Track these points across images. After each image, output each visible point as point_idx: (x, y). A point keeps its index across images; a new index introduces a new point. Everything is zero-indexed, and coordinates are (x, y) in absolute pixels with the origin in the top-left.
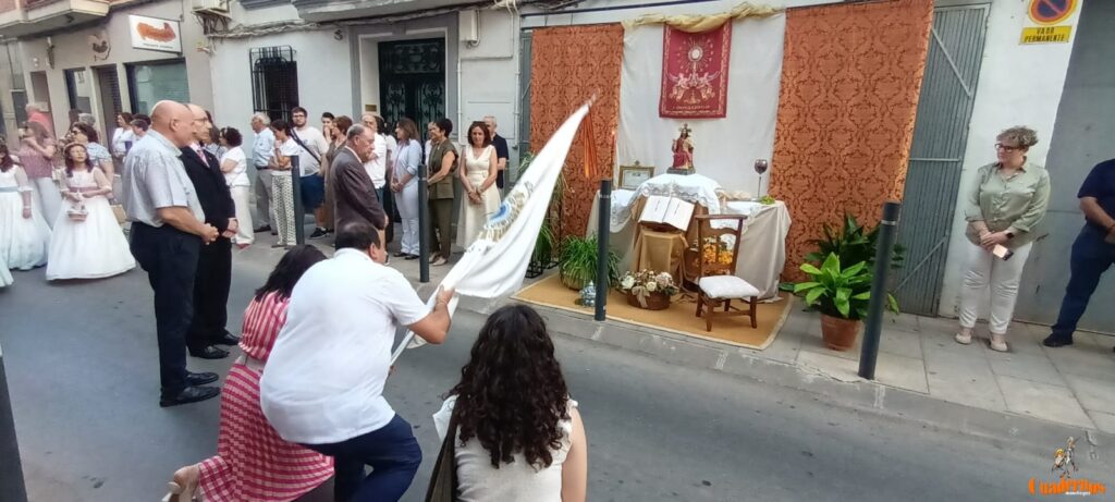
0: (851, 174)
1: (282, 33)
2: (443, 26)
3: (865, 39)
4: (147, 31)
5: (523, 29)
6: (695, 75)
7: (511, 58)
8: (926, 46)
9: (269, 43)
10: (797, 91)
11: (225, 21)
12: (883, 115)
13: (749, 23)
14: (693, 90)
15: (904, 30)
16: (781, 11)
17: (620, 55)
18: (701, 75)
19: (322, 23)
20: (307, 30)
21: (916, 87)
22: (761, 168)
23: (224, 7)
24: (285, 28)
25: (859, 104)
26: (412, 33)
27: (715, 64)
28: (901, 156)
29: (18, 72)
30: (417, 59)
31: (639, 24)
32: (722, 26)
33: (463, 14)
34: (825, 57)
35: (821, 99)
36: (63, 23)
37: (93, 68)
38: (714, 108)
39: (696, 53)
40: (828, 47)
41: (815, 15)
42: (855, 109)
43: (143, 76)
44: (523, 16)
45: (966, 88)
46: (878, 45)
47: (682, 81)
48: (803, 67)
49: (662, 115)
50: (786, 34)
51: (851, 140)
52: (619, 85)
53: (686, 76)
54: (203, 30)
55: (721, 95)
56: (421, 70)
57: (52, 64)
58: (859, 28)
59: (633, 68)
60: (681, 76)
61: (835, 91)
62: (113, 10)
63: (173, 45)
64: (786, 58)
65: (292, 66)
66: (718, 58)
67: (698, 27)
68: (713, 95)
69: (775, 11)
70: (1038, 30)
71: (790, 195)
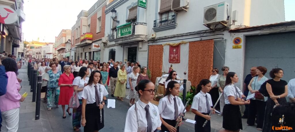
0: (201, 76)
1: (114, 46)
2: (137, 45)
3: (202, 48)
4: (95, 46)
5: (149, 45)
6: (174, 55)
7: (147, 51)
8: (213, 49)
9: (112, 48)
10: (192, 58)
11: (107, 44)
12: (206, 63)
13: (183, 44)
14: (174, 57)
15: (209, 46)
16: (188, 42)
17: (163, 51)
18: (175, 54)
19: (120, 44)
20: (117, 45)
21: (211, 58)
22: (185, 74)
23: (107, 42)
24: (114, 45)
25: (202, 61)
26: (132, 46)
27: (178, 52)
28: (210, 72)
29: (79, 53)
30: (134, 51)
31: (165, 45)
32: (178, 45)
33: (139, 43)
34: (196, 51)
35: (195, 59)
36: (85, 45)
37: (89, 52)
38: (178, 61)
39: (175, 50)
40: (196, 49)
41: (194, 43)
42: (201, 62)
43: (95, 54)
44: (149, 43)
45: (223, 58)
46: (205, 49)
47: (172, 56)
48: (192, 53)
49: (169, 62)
50: (189, 47)
51: (201, 68)
52: (162, 56)
53: (173, 55)
54: (103, 45)
55: (179, 58)
56: (134, 53)
57: (83, 51)
58: (201, 46)
59: (165, 53)
60: (172, 55)
61: (198, 58)
62: (93, 42)
63: (99, 48)
64: (189, 51)
65: (115, 52)
66: (178, 51)
67: (174, 45)
68: (177, 58)
69: (187, 42)
70: (236, 46)
71: (191, 80)
